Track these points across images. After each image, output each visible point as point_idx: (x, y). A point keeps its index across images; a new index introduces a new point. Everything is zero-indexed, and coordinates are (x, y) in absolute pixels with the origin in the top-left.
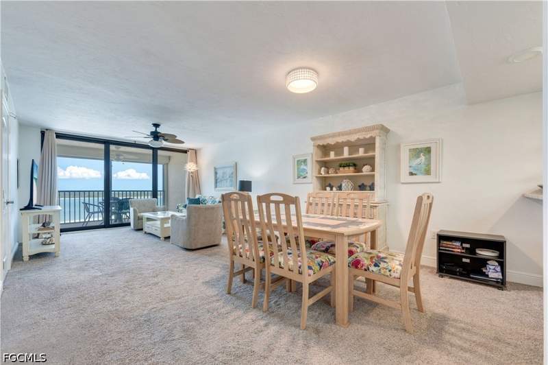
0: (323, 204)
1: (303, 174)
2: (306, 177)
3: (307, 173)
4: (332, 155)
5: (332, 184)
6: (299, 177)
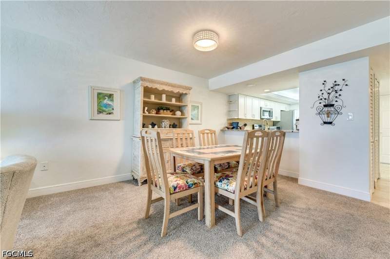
0: (186, 139)
1: (107, 110)
2: (112, 113)
3: (113, 109)
4: (153, 99)
5: (154, 123)
6: (100, 112)
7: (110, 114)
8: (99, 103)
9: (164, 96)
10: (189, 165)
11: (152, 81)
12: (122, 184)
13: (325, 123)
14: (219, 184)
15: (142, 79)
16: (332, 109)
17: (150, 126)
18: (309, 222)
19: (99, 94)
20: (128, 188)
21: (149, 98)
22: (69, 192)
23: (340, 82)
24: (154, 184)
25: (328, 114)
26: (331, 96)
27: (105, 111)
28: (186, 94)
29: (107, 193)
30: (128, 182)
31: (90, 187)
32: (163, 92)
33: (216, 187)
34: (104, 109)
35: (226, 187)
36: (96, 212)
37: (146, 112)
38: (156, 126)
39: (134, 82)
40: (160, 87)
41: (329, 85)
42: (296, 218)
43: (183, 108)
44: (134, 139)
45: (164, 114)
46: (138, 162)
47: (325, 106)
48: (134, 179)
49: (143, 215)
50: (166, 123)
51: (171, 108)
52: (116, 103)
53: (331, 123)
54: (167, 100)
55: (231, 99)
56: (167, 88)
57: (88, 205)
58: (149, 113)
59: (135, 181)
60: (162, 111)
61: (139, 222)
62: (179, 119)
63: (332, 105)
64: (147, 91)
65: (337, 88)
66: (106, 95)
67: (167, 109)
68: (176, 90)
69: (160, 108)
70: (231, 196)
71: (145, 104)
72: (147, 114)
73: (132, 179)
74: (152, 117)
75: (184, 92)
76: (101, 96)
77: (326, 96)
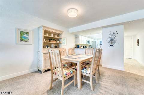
1: (25, 40)
2: (28, 41)
3: (28, 39)
4: (47, 35)
5: (48, 45)
6: (21, 40)
7: (27, 41)
8: (21, 36)
9: (52, 34)
10: (66, 63)
11: (47, 28)
12: (33, 73)
13: (111, 46)
14: (83, 71)
15: (43, 27)
16: (113, 41)
17: (47, 47)
18: (112, 81)
19: (21, 32)
20: (37, 75)
21: (46, 35)
22: (4, 81)
23: (115, 32)
24: (55, 73)
25: (112, 43)
26: (112, 37)
27: (24, 40)
28: (61, 34)
29: (27, 78)
30: (36, 72)
31: (17, 77)
32: (52, 32)
33: (82, 72)
34: (24, 39)
35: (86, 72)
36: (23, 90)
37: (44, 41)
38: (49, 47)
39: (39, 28)
40: (51, 31)
41: (112, 33)
42: (107, 80)
43: (60, 40)
44: (39, 52)
45: (52, 42)
46: (42, 63)
47: (111, 40)
48: (39, 70)
49: (49, 88)
50: (53, 46)
51: (55, 39)
52: (30, 37)
53: (112, 46)
54: (53, 36)
55: (77, 37)
56: (54, 31)
57: (17, 87)
58: (46, 41)
59: (39, 71)
60: (51, 41)
61: (48, 92)
62: (58, 44)
63: (113, 40)
64: (45, 32)
65: (114, 34)
66: (25, 33)
67: (54, 40)
68: (57, 32)
69: (50, 39)
70: (88, 75)
71: (45, 37)
72: (45, 41)
73: (38, 70)
74: (47, 43)
75: (61, 33)
76: (22, 33)
77: (111, 37)
